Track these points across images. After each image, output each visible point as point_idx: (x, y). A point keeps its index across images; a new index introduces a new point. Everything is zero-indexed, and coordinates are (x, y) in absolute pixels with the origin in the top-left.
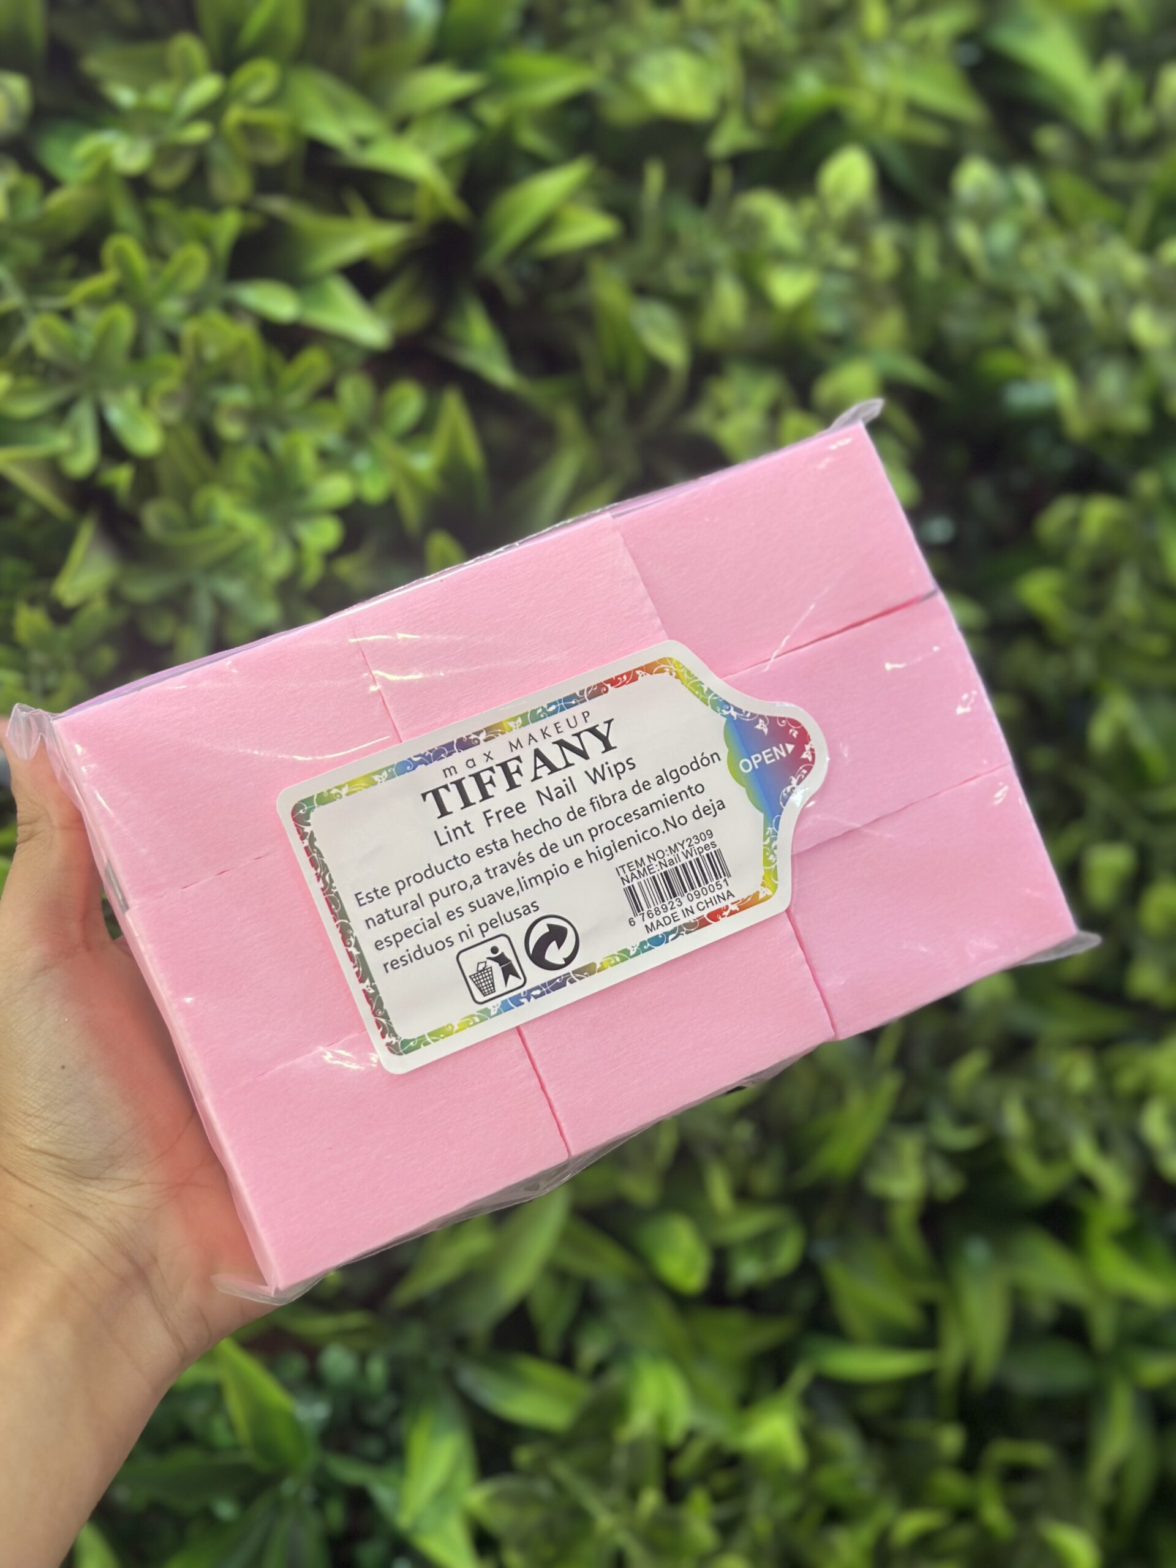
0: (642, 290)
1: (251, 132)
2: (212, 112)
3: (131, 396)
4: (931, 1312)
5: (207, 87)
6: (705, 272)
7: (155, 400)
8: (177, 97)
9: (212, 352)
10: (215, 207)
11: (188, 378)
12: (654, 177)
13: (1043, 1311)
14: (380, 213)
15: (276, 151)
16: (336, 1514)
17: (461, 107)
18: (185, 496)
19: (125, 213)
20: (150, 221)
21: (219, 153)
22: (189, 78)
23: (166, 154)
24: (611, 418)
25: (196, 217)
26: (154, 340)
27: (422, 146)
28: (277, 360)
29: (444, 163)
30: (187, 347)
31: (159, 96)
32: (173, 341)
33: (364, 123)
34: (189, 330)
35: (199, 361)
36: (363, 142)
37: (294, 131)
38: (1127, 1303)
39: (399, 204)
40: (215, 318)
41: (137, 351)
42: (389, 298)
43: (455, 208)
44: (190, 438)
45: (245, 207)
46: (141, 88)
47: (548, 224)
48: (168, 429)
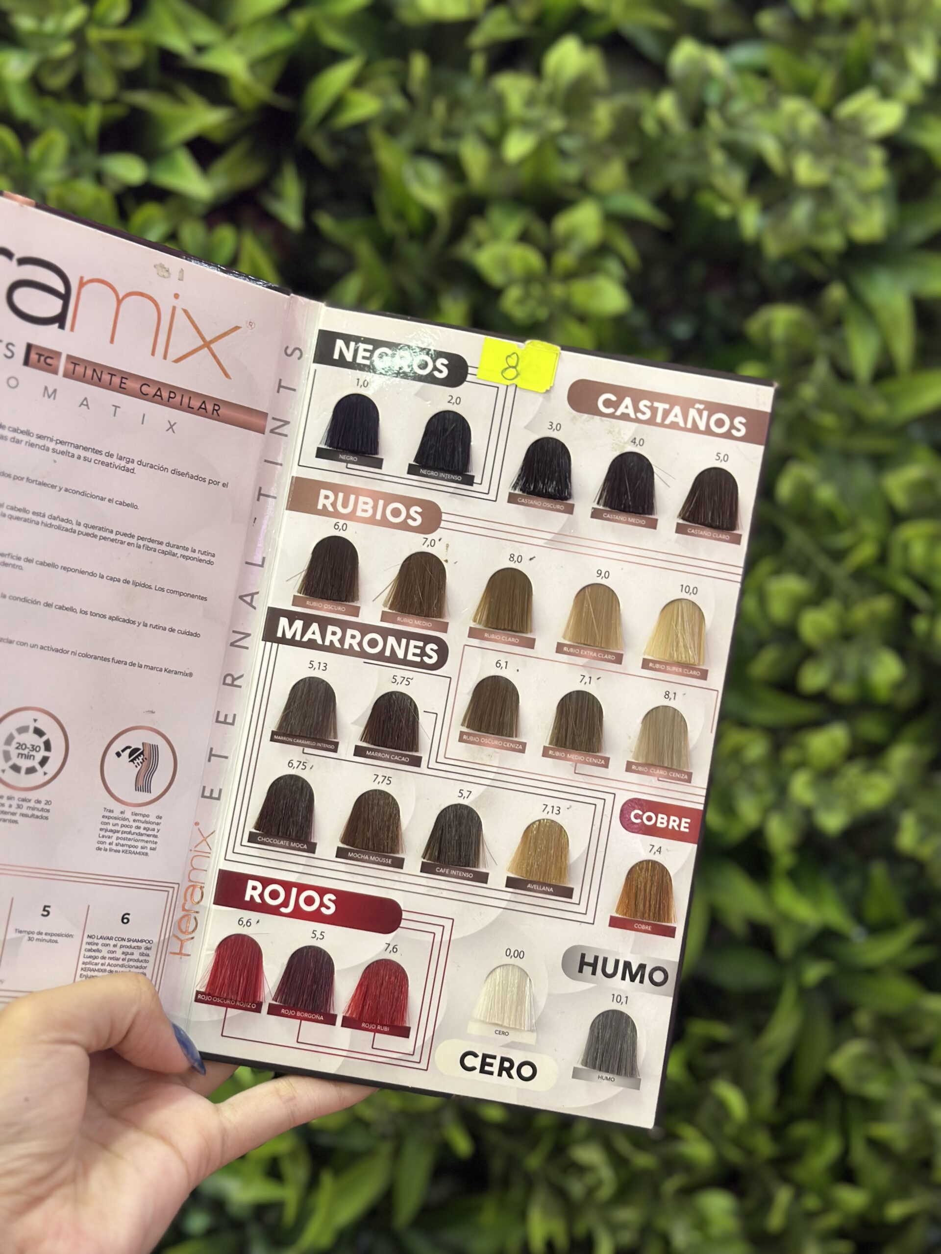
0: (421, 151)
1: (110, 46)
2: (78, 33)
5: (77, 15)
8: (60, 24)
12: (419, 65)
13: (737, 925)
15: (132, 59)
17: (278, 15)
22: (67, 9)
23: (48, 65)
25: (71, 110)
27: (241, 50)
33: (203, 33)
36: (200, 49)
37: (147, 45)
40: (86, 183)
42: (222, 166)
45: (109, 102)
47: (338, 104)
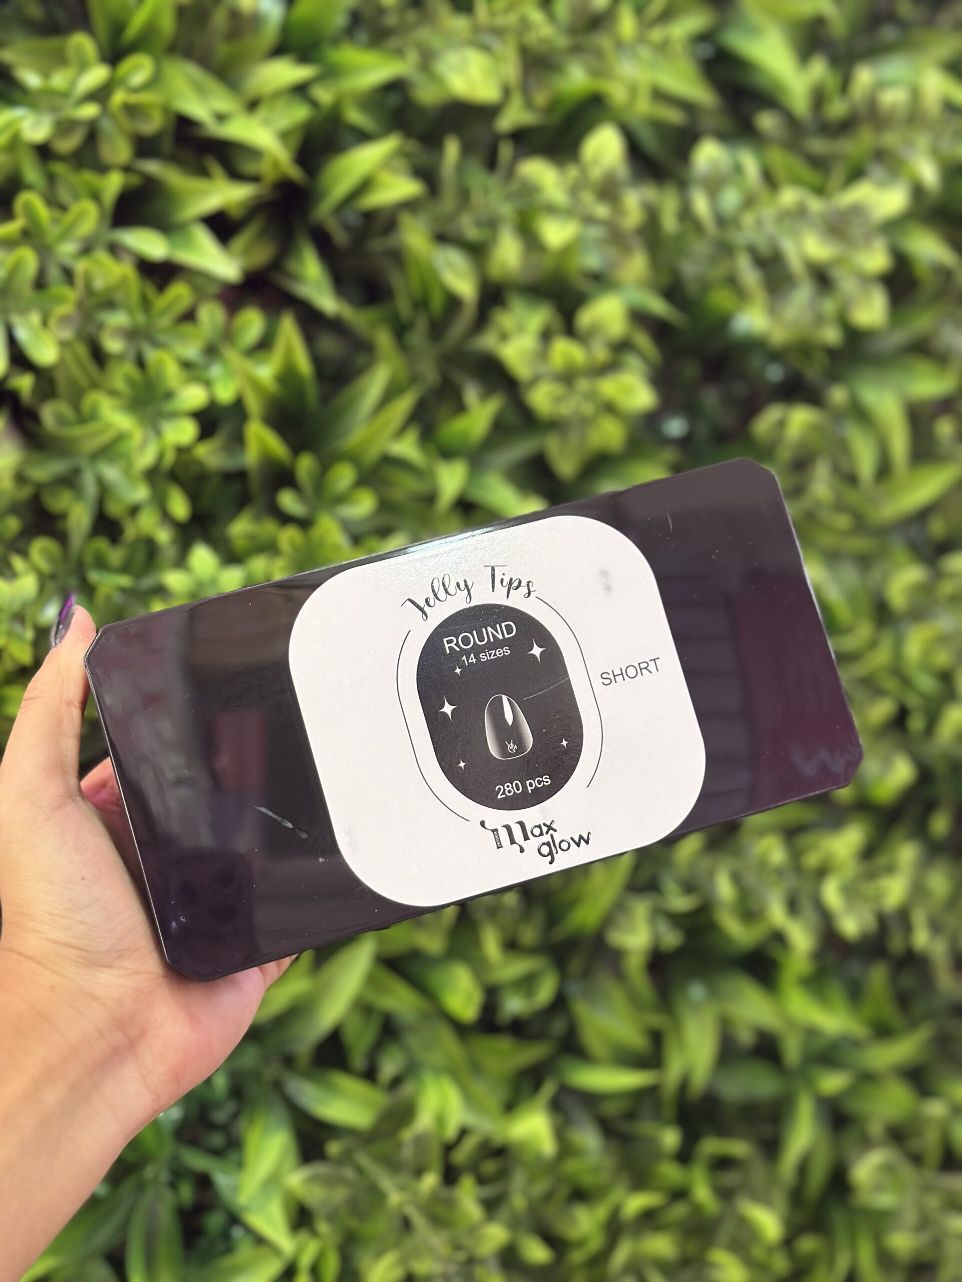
0: (442, 238)
1: (131, 110)
2: (100, 95)
3: (35, 318)
4: (657, 1038)
5: (97, 75)
6: (492, 224)
7: (52, 322)
8: (73, 83)
9: (99, 284)
10: (102, 169)
11: (80, 305)
12: (452, 150)
13: (745, 1037)
14: (235, 175)
15: (152, 125)
16: (186, 1192)
17: (300, 90)
18: (76, 397)
19: (32, 173)
20: (51, 178)
21: (107, 126)
22: (83, 67)
23: (64, 127)
24: (418, 337)
25: (88, 177)
26: (54, 273)
27: (266, 123)
28: (151, 291)
29: (284, 136)
30: (80, 281)
31: (59, 80)
32: (68, 275)
33: (223, 102)
34: (80, 267)
35: (89, 290)
36: (221, 118)
37: (166, 109)
38: (811, 1032)
39: (250, 168)
40: (102, 256)
41: (40, 283)
42: (240, 242)
43: (294, 173)
44: (82, 351)
45: (127, 169)
46: (46, 75)
47: (365, 186)
48: (63, 345)
